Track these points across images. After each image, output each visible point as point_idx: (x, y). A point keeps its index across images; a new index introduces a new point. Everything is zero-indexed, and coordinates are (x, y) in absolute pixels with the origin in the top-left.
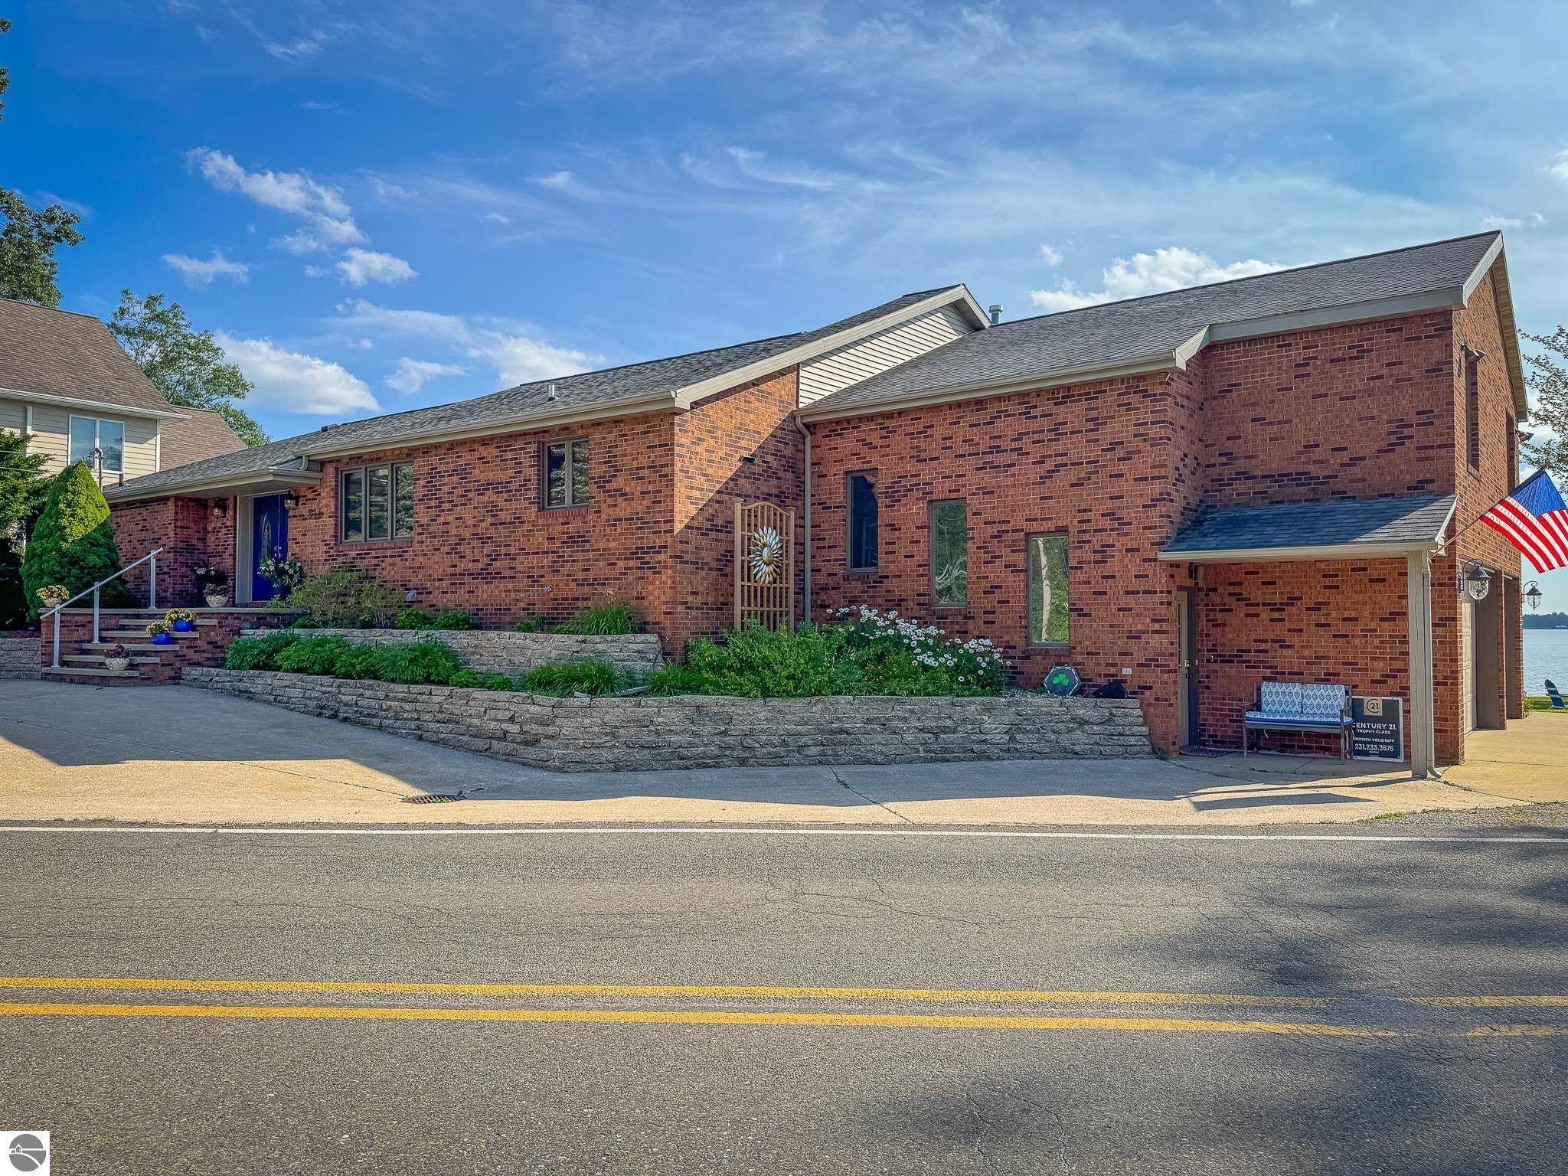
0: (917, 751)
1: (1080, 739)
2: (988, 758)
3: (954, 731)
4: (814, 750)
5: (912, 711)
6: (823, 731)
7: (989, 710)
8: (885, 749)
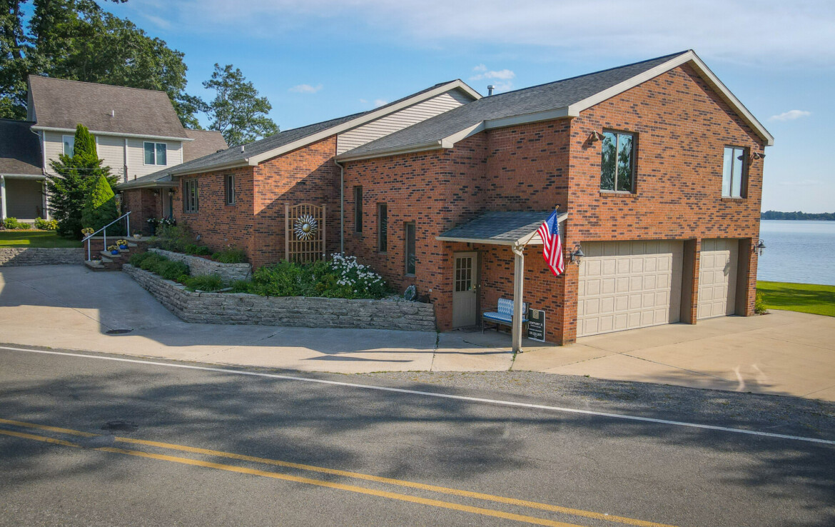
0: (329, 323)
1: (402, 321)
2: (360, 328)
3: (347, 315)
4: (285, 320)
5: (329, 305)
6: (290, 312)
7: (363, 306)
8: (315, 321)
